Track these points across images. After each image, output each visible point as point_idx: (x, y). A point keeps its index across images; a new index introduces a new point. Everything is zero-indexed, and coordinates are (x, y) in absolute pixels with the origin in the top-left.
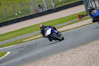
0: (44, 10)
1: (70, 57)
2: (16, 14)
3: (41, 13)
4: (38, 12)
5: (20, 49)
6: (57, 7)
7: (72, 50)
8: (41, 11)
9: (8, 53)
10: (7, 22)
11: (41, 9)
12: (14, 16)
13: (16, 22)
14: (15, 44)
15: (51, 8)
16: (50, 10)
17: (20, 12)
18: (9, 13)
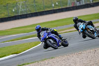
0: (81, 4)
2: (53, 5)
3: (79, 6)
4: (75, 5)
8: (78, 4)
10: (43, 12)
11: (78, 3)
12: (51, 6)
15: (88, 3)
17: (57, 4)
18: (46, 3)
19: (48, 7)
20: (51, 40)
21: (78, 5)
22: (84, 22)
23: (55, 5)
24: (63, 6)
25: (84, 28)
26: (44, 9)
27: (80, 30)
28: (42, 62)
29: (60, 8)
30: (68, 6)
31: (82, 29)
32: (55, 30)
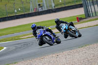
0: (44, 10)
1: (66, 58)
2: (16, 11)
4: (37, 11)
5: (17, 45)
6: (56, 7)
9: (5, 48)
10: (6, 17)
11: (41, 8)
12: (14, 12)
13: (14, 19)
14: (12, 39)
15: (50, 8)
17: (19, 9)
18: (9, 9)
19: (11, 13)
20: (47, 37)
21: (40, 11)
22: (66, 23)
23: (18, 11)
24: (26, 12)
25: (67, 28)
26: (7, 15)
27: (63, 30)
29: (23, 14)
30: (30, 12)
31: (65, 29)
32: (50, 28)
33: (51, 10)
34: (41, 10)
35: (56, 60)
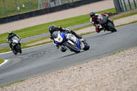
0: (57, 5)
1: (92, 71)
2: (18, 8)
7: (95, 61)
9: (6, 61)
10: (5, 18)
11: (53, 3)
16: (66, 4)
17: (24, 6)
18: (9, 6)
23: (21, 8)
26: (6, 14)
28: (7, 88)
29: (29, 11)
33: (68, 4)
34: (54, 6)
35: (79, 74)
